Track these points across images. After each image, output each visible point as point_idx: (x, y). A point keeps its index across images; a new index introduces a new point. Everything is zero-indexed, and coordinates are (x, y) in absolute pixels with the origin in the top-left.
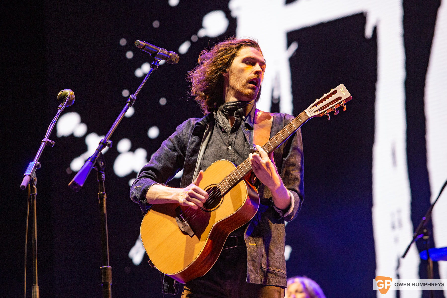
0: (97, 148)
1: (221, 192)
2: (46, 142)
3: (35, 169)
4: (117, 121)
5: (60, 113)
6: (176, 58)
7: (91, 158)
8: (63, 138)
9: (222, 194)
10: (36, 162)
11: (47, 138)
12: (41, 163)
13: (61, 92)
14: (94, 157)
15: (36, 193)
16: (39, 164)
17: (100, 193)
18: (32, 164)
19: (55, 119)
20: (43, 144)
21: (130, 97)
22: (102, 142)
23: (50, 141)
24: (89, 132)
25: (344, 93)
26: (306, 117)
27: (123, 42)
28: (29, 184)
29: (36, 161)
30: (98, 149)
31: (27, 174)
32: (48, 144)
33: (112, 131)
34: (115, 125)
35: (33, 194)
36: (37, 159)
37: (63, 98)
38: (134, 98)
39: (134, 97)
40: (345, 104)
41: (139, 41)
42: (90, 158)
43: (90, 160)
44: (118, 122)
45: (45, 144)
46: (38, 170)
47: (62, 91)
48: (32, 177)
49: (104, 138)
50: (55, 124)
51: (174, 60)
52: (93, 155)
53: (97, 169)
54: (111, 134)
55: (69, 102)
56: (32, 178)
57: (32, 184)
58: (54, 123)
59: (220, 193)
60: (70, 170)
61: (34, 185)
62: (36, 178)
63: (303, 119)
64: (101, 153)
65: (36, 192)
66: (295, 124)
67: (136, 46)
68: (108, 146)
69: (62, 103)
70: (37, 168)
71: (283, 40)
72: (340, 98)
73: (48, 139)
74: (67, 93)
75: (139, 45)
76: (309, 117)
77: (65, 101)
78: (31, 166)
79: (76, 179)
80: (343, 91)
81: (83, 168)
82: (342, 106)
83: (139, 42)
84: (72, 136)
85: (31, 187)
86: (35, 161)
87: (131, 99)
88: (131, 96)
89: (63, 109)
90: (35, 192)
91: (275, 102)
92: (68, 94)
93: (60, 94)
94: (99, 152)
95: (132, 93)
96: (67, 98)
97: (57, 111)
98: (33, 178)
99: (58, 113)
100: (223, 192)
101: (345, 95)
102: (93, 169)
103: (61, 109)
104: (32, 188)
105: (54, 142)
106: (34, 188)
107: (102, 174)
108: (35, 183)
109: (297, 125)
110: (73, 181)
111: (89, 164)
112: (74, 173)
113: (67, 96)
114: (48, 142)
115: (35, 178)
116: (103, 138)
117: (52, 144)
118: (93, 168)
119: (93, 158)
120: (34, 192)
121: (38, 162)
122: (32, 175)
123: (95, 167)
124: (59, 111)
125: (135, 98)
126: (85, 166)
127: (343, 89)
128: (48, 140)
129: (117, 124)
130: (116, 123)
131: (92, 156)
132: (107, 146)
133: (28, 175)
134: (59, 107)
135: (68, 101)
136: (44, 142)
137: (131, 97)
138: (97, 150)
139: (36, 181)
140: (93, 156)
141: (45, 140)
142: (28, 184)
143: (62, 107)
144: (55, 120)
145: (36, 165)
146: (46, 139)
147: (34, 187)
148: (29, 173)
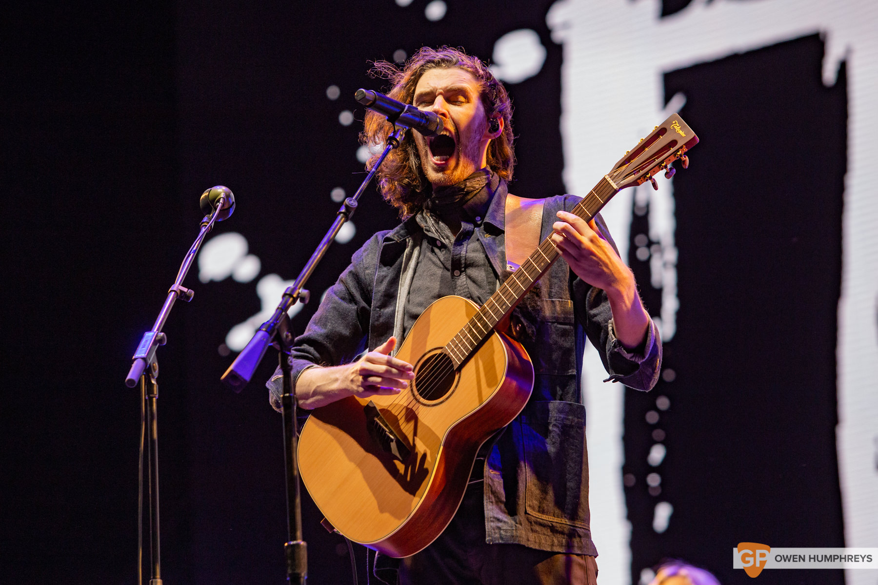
0: (280, 305)
1: (454, 363)
2: (177, 293)
3: (154, 346)
4: (319, 250)
5: (205, 233)
6: (437, 125)
7: (266, 326)
8: (212, 283)
9: (455, 368)
10: (158, 333)
11: (179, 284)
12: (167, 336)
13: (207, 192)
14: (273, 323)
15: (156, 395)
16: (163, 336)
17: (285, 395)
18: (149, 337)
19: (196, 245)
20: (171, 296)
21: (344, 203)
22: (288, 292)
23: (185, 290)
24: (263, 273)
25: (681, 132)
26: (610, 189)
27: (333, 92)
28: (143, 376)
29: (158, 330)
30: (280, 307)
31: (140, 355)
32: (181, 296)
33: (308, 272)
34: (315, 259)
35: (151, 395)
36: (159, 326)
37: (211, 204)
38: (353, 205)
39: (353, 202)
40: (686, 154)
41: (363, 90)
42: (264, 324)
43: (264, 329)
44: (320, 254)
45: (175, 296)
46: (162, 350)
47: (209, 189)
48: (150, 361)
49: (294, 285)
50: (194, 257)
51: (434, 129)
52: (271, 319)
53: (278, 347)
54: (307, 277)
55: (223, 211)
56: (148, 366)
57: (150, 376)
58: (192, 254)
59: (452, 366)
60: (227, 348)
61: (153, 377)
62: (156, 365)
63: (604, 195)
64: (287, 316)
65: (158, 391)
66: (589, 207)
67: (358, 99)
68: (301, 301)
69: (210, 214)
70: (158, 344)
71: (653, 90)
72: (673, 143)
73: (182, 286)
74: (219, 194)
75: (363, 98)
76: (615, 188)
77: (216, 210)
78: (147, 341)
79: (237, 366)
80: (679, 128)
81: (251, 346)
82: (680, 158)
83: (363, 92)
84: (230, 281)
85: (147, 381)
86: (155, 330)
87: (347, 207)
88: (347, 201)
89: (211, 226)
90: (155, 393)
91: (640, 213)
92: (222, 196)
93: (205, 196)
94: (283, 313)
95: (349, 194)
96: (218, 203)
97: (200, 230)
98: (150, 364)
99: (201, 234)
100: (457, 362)
101: (684, 135)
102: (270, 347)
103: (206, 226)
104: (149, 385)
105: (193, 293)
106: (153, 384)
107: (289, 357)
108: (156, 374)
109: (592, 208)
110: (232, 371)
111: (264, 336)
112: (234, 354)
113: (218, 201)
114: (182, 292)
115: (154, 365)
116: (291, 284)
117: (188, 297)
118: (272, 344)
119: (270, 325)
120: (153, 393)
121: (161, 332)
122: (148, 359)
123: (275, 342)
124: (203, 230)
125: (355, 204)
126: (255, 341)
127: (677, 124)
128: (181, 289)
129: (319, 256)
130: (316, 254)
131: (268, 321)
132: (299, 299)
133: (140, 359)
134: (203, 222)
135: (220, 210)
136: (173, 293)
137: (347, 203)
138: (278, 308)
139: (157, 371)
140: (271, 321)
141: (175, 289)
142: (141, 376)
143: (208, 223)
144: (195, 249)
145: (157, 338)
146: (177, 286)
147: (153, 382)
148: (143, 355)
